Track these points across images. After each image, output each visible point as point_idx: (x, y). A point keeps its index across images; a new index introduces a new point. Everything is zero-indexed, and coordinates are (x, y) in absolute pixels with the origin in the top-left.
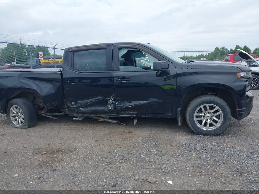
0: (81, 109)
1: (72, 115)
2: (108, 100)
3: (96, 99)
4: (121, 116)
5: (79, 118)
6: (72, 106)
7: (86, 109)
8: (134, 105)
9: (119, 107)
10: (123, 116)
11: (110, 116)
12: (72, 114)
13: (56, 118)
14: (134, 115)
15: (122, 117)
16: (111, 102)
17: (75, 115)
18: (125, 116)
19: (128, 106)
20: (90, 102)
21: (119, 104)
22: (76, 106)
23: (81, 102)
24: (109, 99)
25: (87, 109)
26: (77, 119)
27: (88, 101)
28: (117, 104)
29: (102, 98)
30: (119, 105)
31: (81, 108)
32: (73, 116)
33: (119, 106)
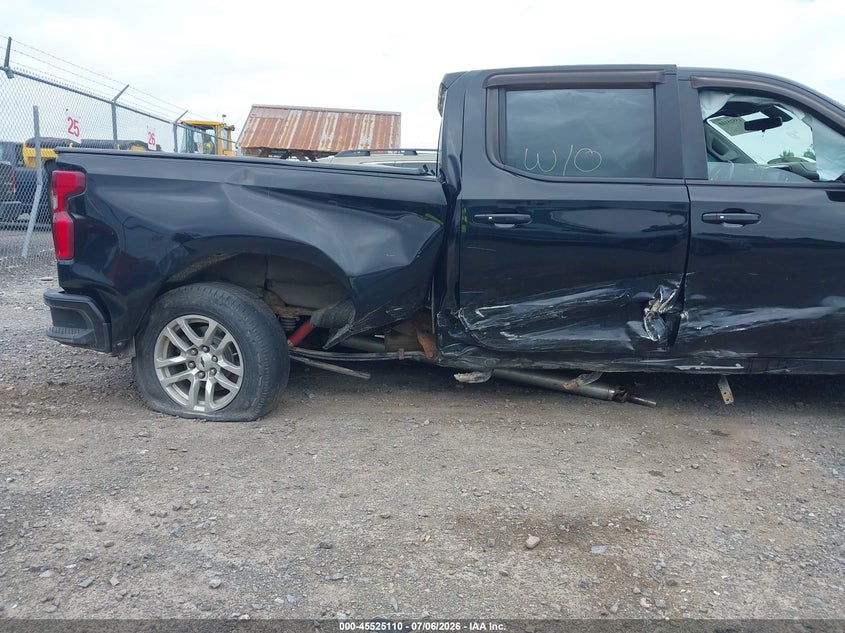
0: (506, 335)
1: (450, 364)
2: (645, 303)
3: (590, 298)
4: (681, 368)
5: (480, 375)
6: (472, 323)
7: (532, 339)
8: (758, 322)
9: (692, 332)
10: (688, 367)
11: (630, 366)
12: (455, 359)
13: (366, 376)
14: (738, 366)
15: (683, 374)
16: (657, 307)
17: (467, 362)
18: (698, 367)
19: (732, 328)
20: (556, 307)
21: (691, 320)
22: (492, 322)
23: (515, 306)
24: (647, 295)
25: (535, 338)
26: (470, 378)
27: (550, 302)
28: (685, 320)
29: (621, 293)
30: (690, 325)
31: (511, 331)
32: (457, 364)
33: (692, 329)
